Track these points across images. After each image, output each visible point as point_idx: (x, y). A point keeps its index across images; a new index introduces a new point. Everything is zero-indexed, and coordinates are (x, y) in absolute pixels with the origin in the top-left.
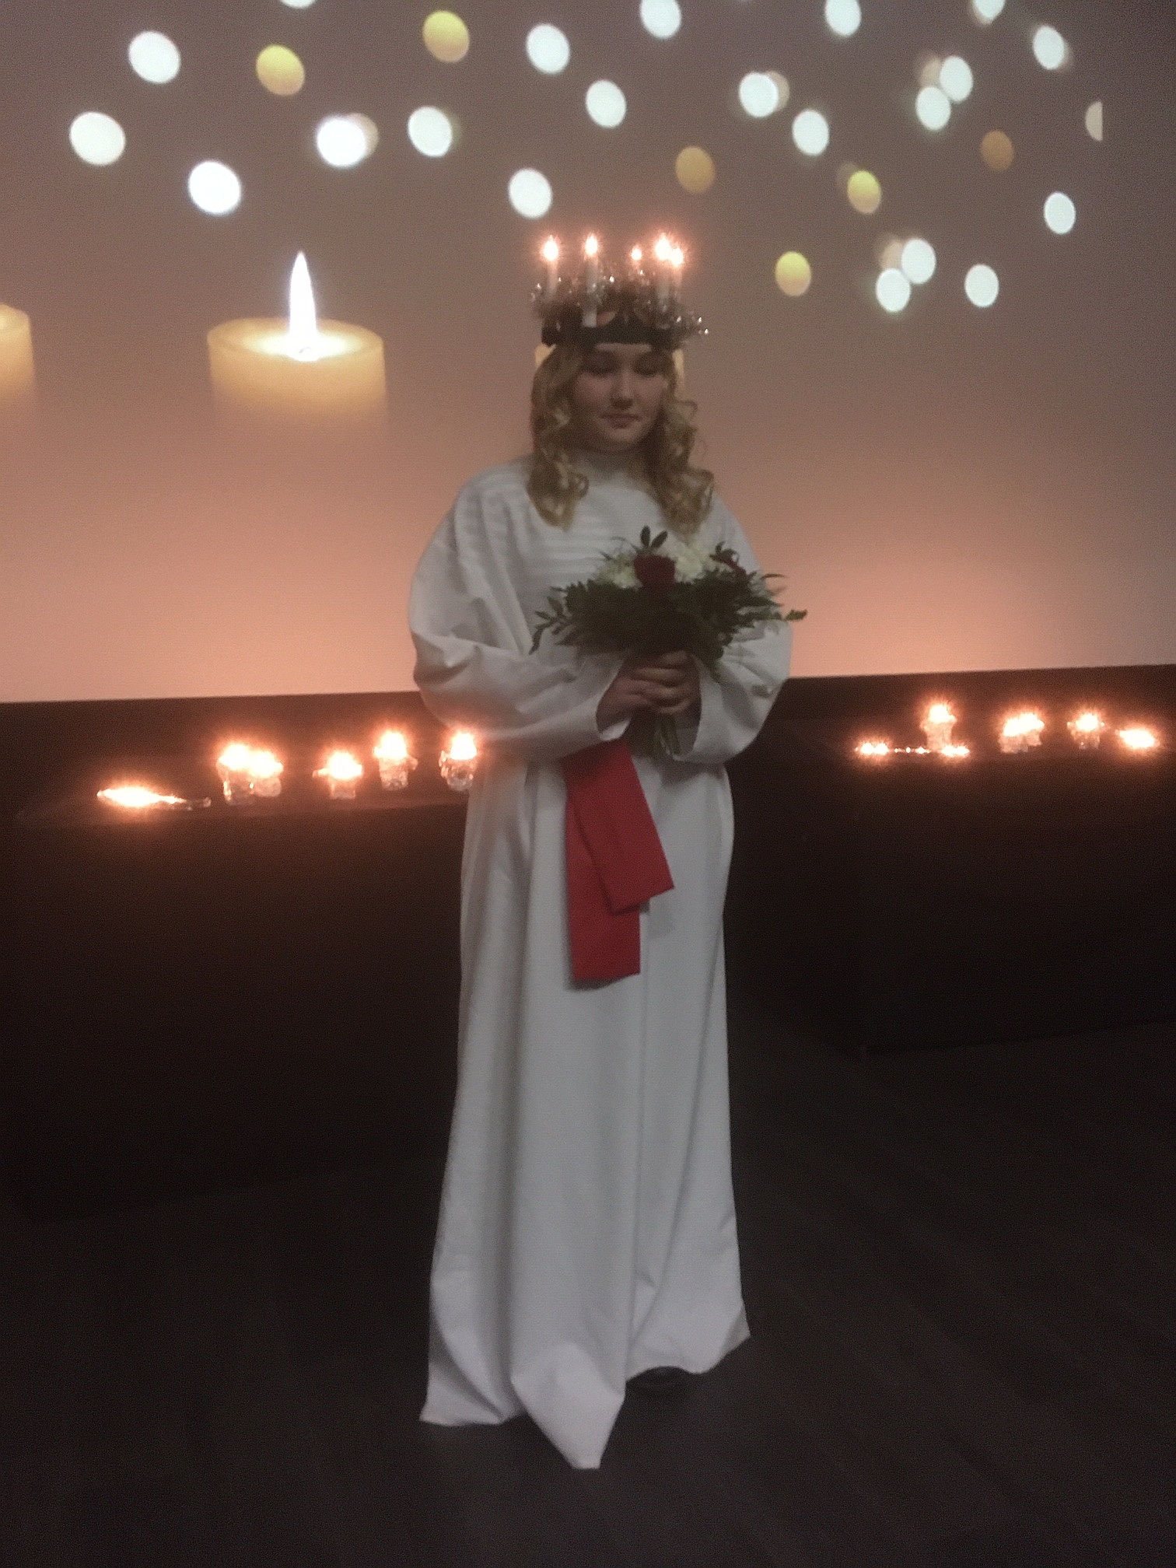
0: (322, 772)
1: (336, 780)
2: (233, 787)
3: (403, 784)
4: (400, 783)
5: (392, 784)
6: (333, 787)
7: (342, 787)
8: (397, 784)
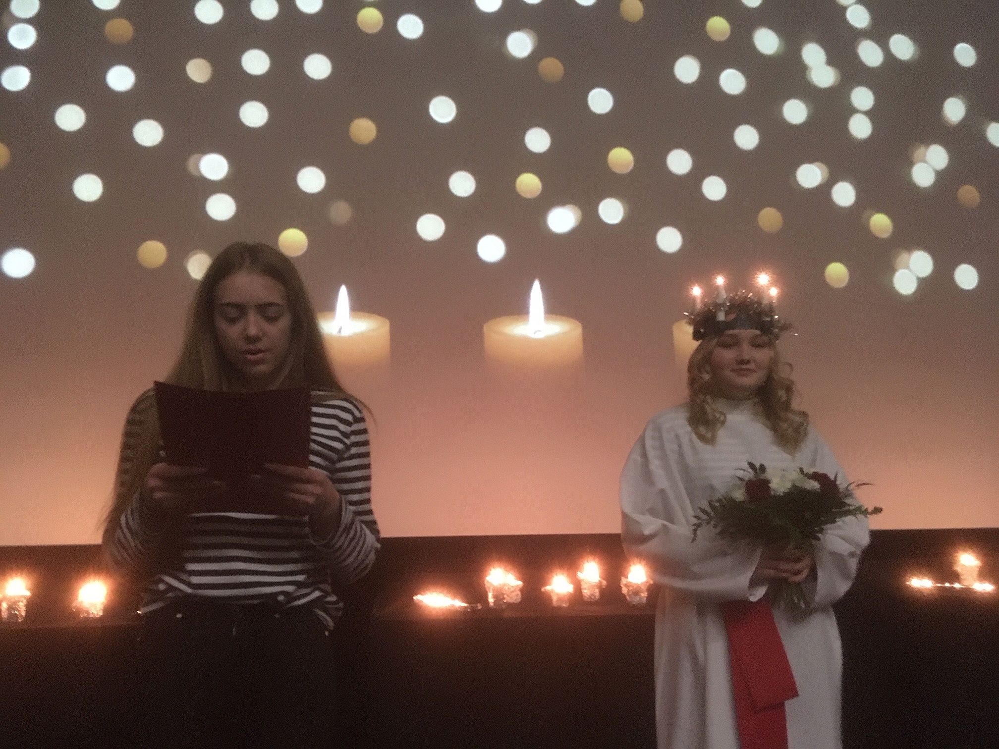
0: (548, 588)
1: (558, 594)
2: (495, 597)
3: (597, 598)
4: (595, 596)
5: (590, 597)
6: (555, 598)
7: (560, 599)
8: (593, 597)
